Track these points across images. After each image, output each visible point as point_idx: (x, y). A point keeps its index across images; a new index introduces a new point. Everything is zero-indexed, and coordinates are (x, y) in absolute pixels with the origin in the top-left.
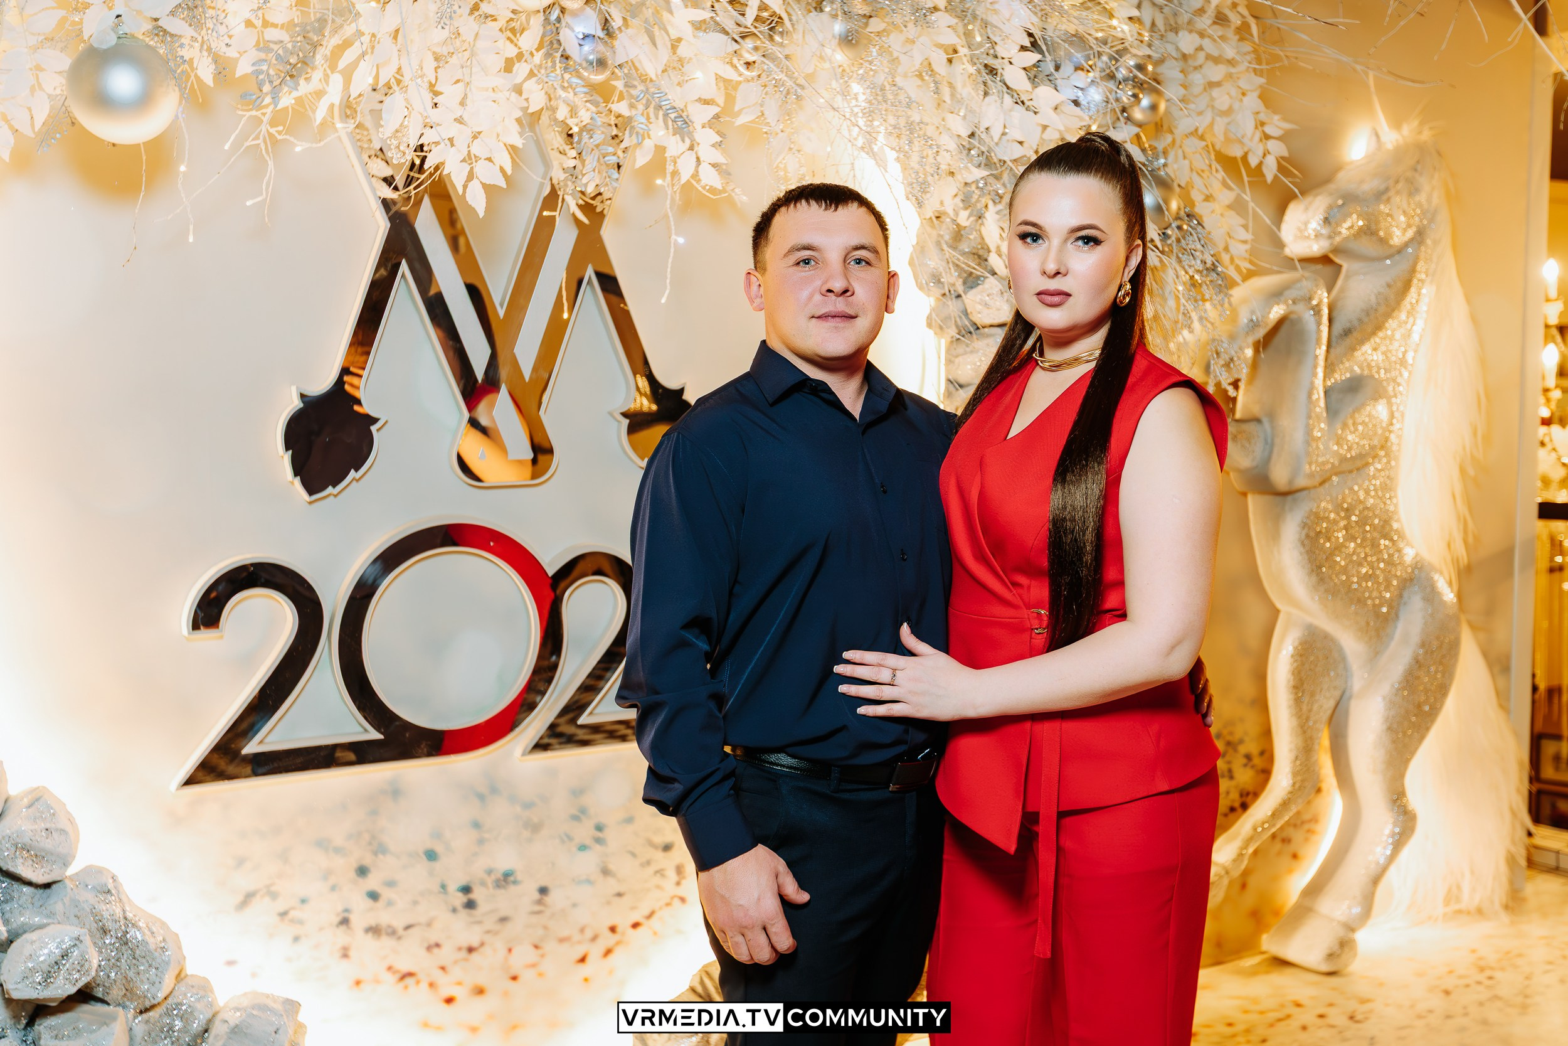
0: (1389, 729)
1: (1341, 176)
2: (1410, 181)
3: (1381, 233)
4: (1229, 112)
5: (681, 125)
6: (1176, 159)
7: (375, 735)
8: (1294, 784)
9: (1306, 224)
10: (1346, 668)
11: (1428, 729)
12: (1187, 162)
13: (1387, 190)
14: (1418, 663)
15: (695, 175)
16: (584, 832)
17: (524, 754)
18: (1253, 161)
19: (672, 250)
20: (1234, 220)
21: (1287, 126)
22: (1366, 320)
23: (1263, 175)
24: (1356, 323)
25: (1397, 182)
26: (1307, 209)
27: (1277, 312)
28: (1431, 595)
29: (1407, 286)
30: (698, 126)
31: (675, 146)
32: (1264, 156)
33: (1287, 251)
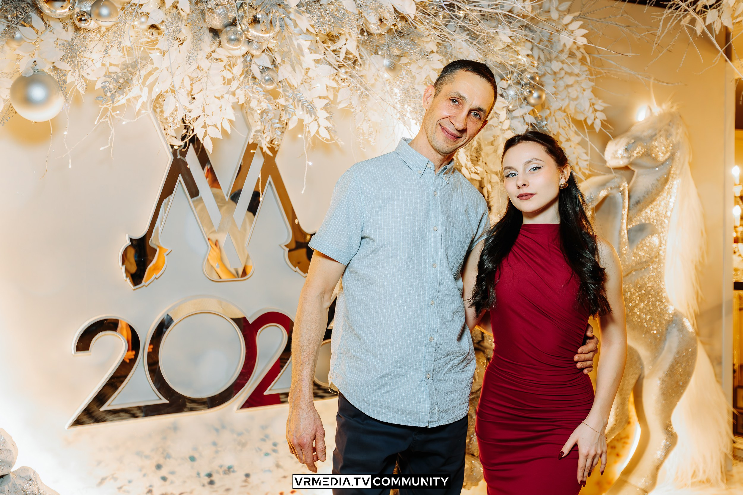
0: (663, 394)
1: (633, 128)
2: (667, 131)
3: (653, 156)
4: (577, 98)
5: (311, 110)
6: (551, 122)
7: (165, 401)
8: (616, 420)
9: (616, 151)
10: (641, 364)
11: (682, 393)
12: (557, 123)
13: (655, 135)
14: (676, 361)
15: (317, 132)
16: (267, 447)
17: (237, 410)
18: (589, 122)
19: (306, 168)
20: (580, 150)
21: (605, 105)
22: (647, 197)
23: (594, 129)
24: (642, 198)
25: (660, 131)
26: (616, 145)
27: (603, 193)
28: (682, 328)
29: (667, 180)
30: (318, 109)
31: (307, 119)
32: (595, 119)
33: (608, 165)
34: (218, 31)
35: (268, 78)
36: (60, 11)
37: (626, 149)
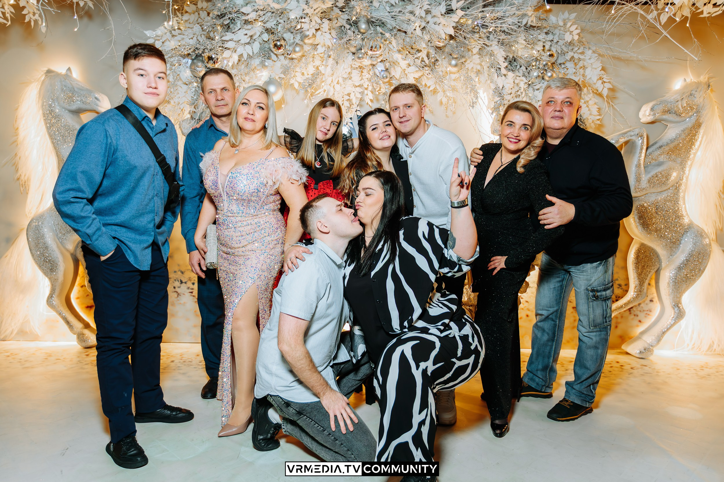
8: (634, 295)
9: (645, 111)
10: (659, 259)
27: (622, 139)
32: (603, 88)
33: (641, 121)
34: (354, 54)
35: (384, 76)
36: (280, 51)
37: (652, 109)
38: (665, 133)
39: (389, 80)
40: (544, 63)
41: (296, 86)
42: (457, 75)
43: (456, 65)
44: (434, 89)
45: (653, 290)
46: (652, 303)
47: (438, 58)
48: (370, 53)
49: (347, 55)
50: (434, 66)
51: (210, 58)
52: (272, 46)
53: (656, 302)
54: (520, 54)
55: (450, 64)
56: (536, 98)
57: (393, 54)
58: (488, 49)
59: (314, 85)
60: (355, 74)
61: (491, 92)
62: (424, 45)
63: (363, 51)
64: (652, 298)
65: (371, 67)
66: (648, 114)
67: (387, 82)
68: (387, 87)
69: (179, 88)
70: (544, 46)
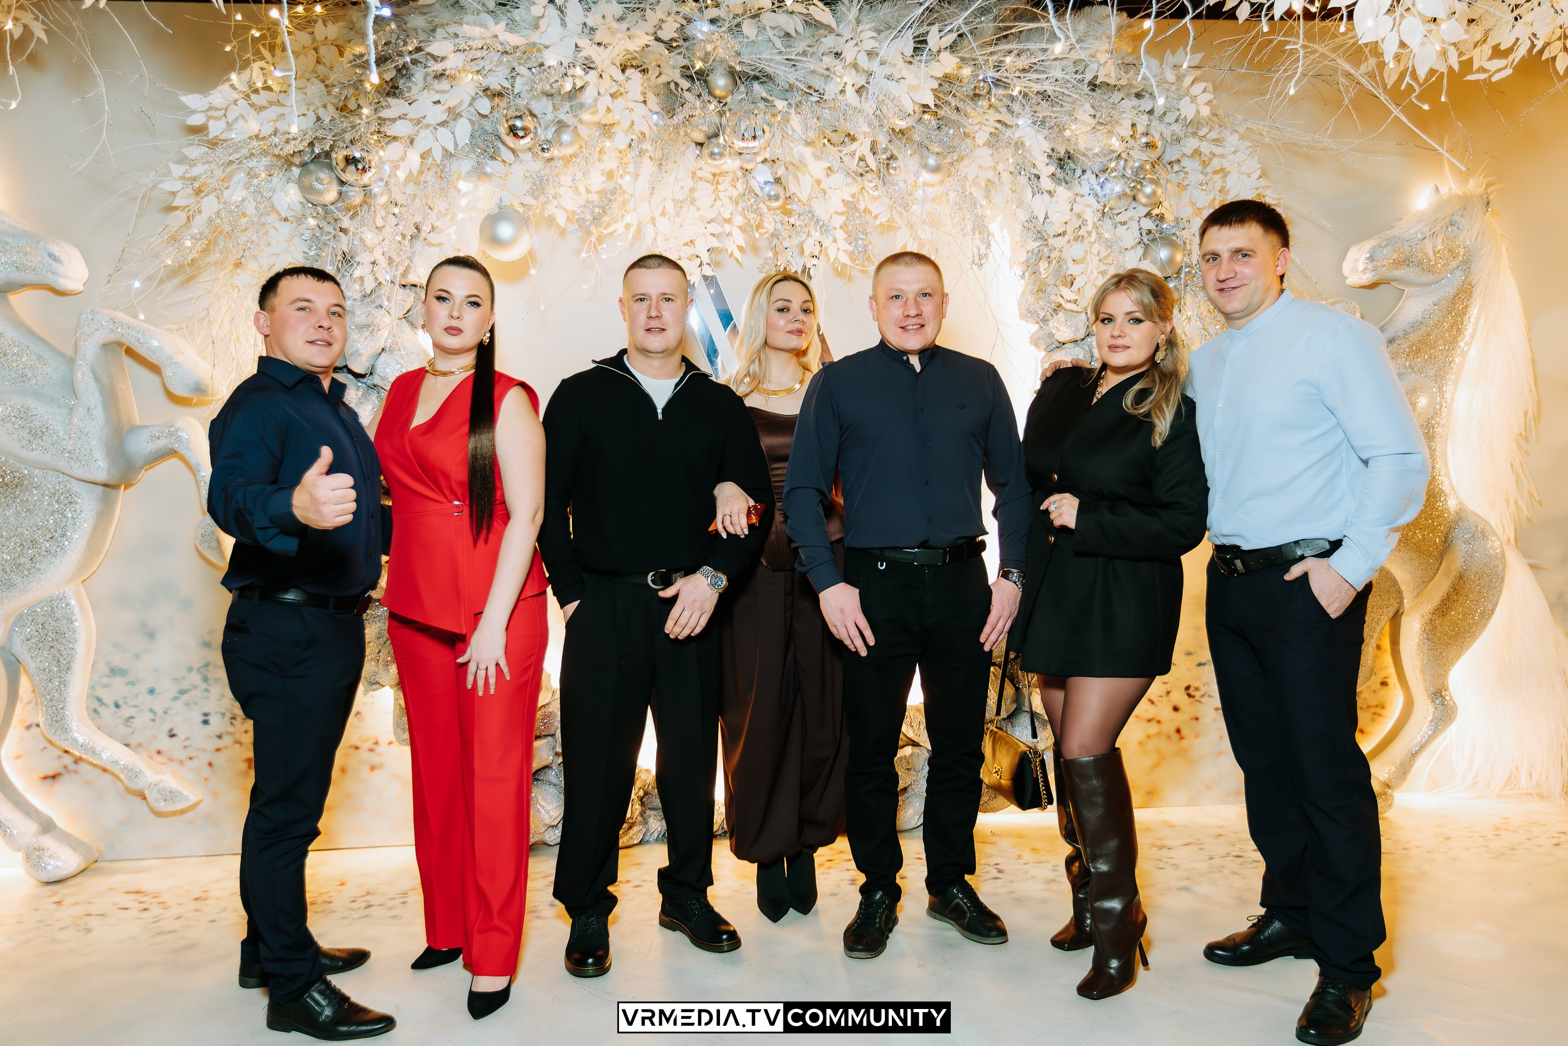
0: (1427, 639)
9: (1359, 261)
22: (1410, 330)
24: (1401, 333)
26: (1359, 250)
33: (1348, 282)
34: (701, 145)
35: (772, 193)
36: (522, 142)
37: (1371, 259)
38: (1400, 309)
39: (784, 204)
40: (1137, 164)
41: (561, 219)
42: (938, 190)
43: (936, 169)
44: (888, 221)
45: (1388, 659)
46: (1385, 688)
47: (895, 152)
48: (739, 144)
49: (683, 148)
50: (888, 169)
51: (350, 161)
52: (503, 130)
53: (1395, 685)
54: (1082, 147)
55: (925, 166)
56: (1121, 244)
57: (792, 145)
58: (1009, 132)
59: (606, 219)
60: (704, 193)
61: (1019, 228)
62: (865, 128)
63: (721, 140)
64: (1386, 678)
65: (739, 174)
66: (1361, 267)
67: (778, 209)
68: (778, 219)
69: (272, 232)
70: (1133, 125)
